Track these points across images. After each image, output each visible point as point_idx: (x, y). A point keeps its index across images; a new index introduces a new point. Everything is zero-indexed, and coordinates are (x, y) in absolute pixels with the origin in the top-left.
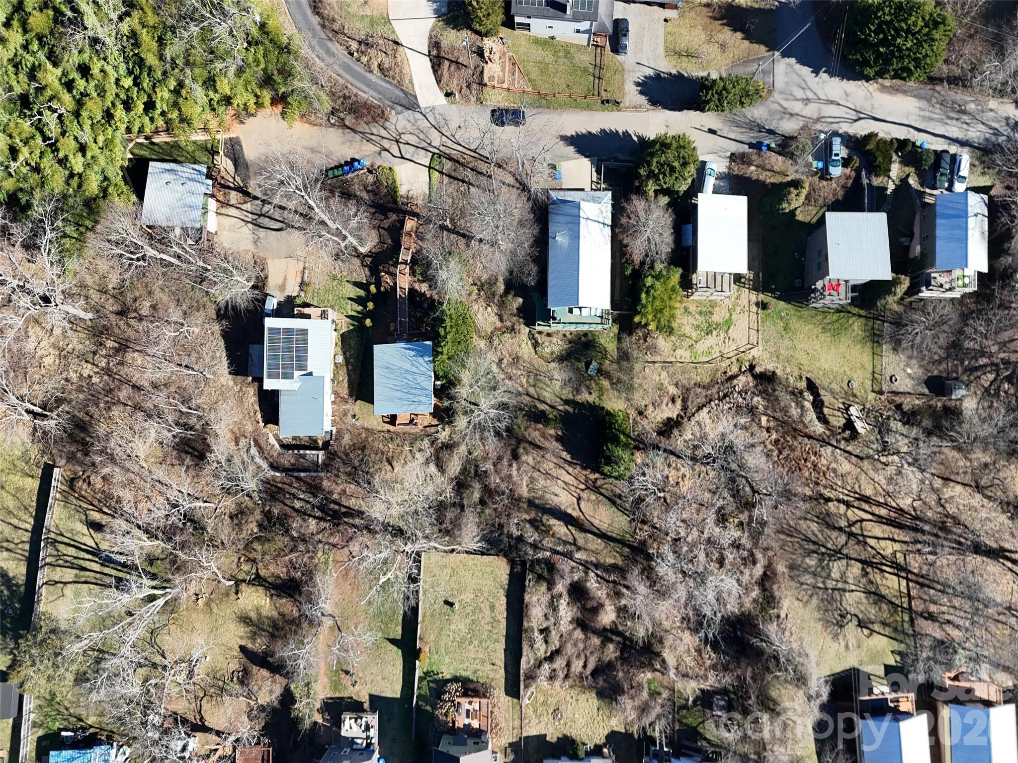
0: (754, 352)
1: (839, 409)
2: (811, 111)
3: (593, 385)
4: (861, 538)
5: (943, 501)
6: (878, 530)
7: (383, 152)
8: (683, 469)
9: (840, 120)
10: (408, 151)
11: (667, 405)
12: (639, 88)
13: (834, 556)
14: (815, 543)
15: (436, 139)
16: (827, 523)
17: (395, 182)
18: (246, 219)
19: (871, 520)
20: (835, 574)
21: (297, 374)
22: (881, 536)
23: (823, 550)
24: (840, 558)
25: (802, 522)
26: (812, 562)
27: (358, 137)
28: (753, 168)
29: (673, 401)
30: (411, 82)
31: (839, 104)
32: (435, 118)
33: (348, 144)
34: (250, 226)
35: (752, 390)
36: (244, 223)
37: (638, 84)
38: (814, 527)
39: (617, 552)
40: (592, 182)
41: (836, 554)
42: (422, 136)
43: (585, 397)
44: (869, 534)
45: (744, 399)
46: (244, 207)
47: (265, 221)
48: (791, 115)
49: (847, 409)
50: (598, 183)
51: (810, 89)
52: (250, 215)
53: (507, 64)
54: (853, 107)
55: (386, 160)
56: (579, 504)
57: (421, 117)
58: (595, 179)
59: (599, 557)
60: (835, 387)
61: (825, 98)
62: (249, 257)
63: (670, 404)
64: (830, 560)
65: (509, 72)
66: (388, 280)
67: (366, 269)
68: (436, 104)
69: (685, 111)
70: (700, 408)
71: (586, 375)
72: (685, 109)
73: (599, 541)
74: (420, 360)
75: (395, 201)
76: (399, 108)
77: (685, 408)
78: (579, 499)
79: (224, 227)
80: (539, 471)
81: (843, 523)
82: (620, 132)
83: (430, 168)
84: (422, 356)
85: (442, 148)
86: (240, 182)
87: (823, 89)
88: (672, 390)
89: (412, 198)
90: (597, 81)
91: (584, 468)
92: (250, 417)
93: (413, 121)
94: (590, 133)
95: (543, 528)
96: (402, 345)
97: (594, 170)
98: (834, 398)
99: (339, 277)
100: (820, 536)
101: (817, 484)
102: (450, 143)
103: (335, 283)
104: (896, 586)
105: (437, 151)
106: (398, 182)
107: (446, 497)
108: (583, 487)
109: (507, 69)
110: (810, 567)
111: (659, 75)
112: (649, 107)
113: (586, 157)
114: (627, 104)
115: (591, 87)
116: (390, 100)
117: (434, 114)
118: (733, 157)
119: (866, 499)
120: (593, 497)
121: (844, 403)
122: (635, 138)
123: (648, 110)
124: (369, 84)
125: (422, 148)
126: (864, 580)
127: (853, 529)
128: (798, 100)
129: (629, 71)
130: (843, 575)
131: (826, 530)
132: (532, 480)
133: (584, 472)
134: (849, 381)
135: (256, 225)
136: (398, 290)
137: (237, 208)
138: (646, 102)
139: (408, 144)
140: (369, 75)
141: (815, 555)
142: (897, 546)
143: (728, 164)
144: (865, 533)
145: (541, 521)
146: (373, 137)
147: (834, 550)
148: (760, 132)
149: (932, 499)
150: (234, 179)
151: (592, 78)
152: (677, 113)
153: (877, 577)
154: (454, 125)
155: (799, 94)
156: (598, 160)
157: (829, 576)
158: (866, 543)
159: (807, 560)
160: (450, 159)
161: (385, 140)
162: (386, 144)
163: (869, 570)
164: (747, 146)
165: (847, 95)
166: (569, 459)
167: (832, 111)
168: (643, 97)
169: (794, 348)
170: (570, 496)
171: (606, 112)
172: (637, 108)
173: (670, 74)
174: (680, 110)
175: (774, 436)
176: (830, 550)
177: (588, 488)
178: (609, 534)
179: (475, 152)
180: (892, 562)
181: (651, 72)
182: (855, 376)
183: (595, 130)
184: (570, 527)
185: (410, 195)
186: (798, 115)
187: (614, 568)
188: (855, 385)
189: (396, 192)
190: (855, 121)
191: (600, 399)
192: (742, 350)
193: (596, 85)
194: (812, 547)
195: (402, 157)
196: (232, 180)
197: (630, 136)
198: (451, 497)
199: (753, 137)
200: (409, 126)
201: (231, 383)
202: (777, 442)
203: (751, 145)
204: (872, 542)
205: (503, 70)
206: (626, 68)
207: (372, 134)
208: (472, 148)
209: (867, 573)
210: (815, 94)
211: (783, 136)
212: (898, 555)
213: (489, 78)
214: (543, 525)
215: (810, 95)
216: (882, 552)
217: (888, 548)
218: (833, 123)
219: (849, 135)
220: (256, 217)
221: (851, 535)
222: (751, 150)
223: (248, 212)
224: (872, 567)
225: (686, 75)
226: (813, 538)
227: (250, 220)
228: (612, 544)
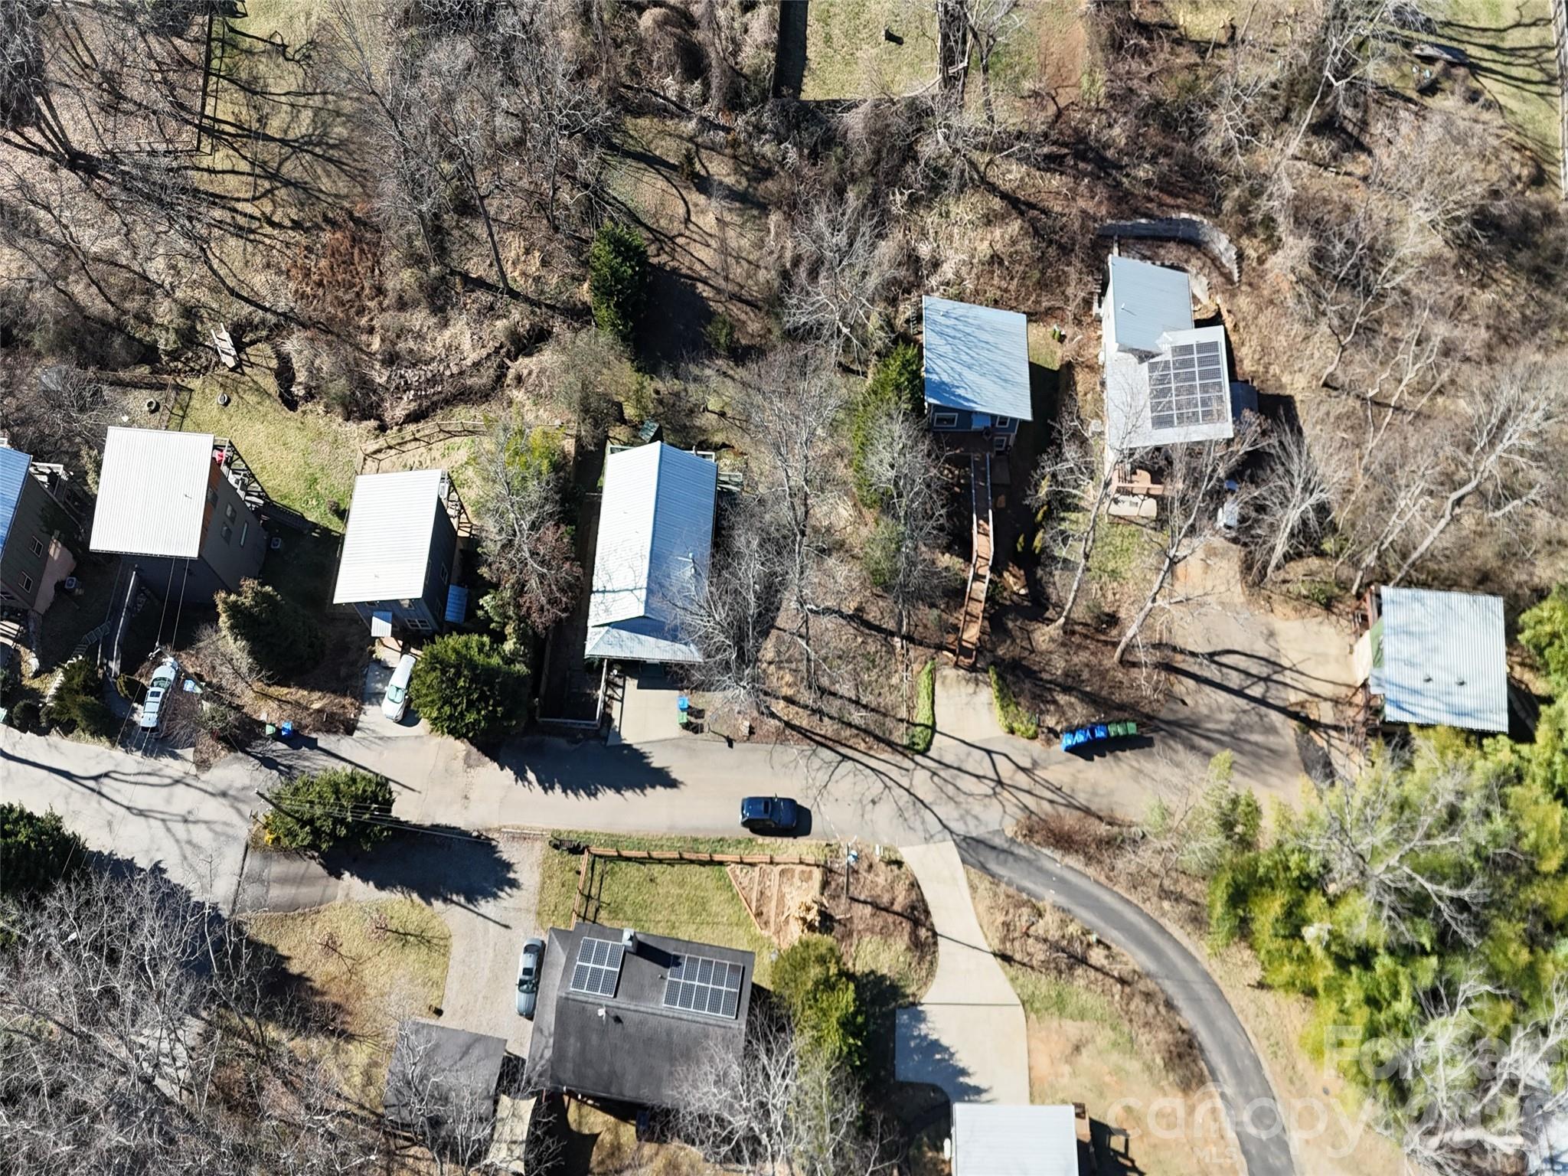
0: (372, 446)
1: (252, 365)
2: (184, 799)
3: (651, 406)
4: (258, 171)
5: (123, 232)
6: (232, 185)
7: (1027, 764)
8: (516, 274)
9: (138, 780)
10: (978, 763)
11: (530, 374)
12: (511, 875)
13: (306, 143)
14: (330, 160)
15: (921, 782)
16: (305, 190)
17: (1002, 707)
18: (1296, 676)
19: (238, 200)
20: (306, 116)
21: (1168, 357)
22: (227, 177)
23: (317, 150)
24: (296, 141)
25: (344, 191)
26: (339, 131)
27: (1082, 799)
28: (316, 706)
29: (519, 379)
30: (973, 888)
31: (128, 808)
32: (923, 822)
33: (1101, 791)
34: (1286, 663)
35: (387, 395)
36: (1300, 667)
37: (514, 884)
38: (325, 184)
39: (631, 137)
40: (622, 701)
41: (298, 146)
42: (950, 789)
43: (666, 385)
44: (244, 178)
45: (402, 376)
46: (1302, 697)
47: (1255, 668)
48: (224, 794)
49: (239, 365)
50: (611, 698)
51: (177, 841)
52: (1288, 681)
53: (772, 914)
54: (104, 801)
55: (1024, 749)
56: (688, 212)
57: (952, 825)
58: (616, 705)
59: (661, 127)
60: (252, 399)
61: (151, 821)
62: (1279, 609)
63: (525, 372)
64: (310, 136)
65: (770, 898)
66: (1011, 580)
67: (1054, 598)
68: (921, 848)
69: (427, 823)
70: (477, 365)
71: (663, 422)
72: (427, 829)
73: (657, 153)
74: (946, 378)
75: (1000, 676)
76: (998, 841)
77: (503, 368)
78: (688, 220)
79: (1337, 661)
80: (750, 262)
81: (282, 193)
82: (558, 789)
83: (933, 728)
84: (943, 383)
85: (907, 764)
86: (1316, 738)
87: (152, 840)
88: (518, 395)
89: (968, 681)
90: (594, 891)
91: (674, 270)
92: (1244, 319)
93: (969, 819)
94: (618, 791)
95: (746, 169)
96: (979, 409)
97: (616, 723)
98: (255, 382)
99: (1105, 578)
100: (319, 171)
101: (308, 248)
102: (894, 773)
103: (1111, 566)
104: (221, 105)
105: (918, 758)
106: (997, 704)
107: (902, 194)
108: (680, 241)
109: (774, 903)
110: (344, 124)
111: (469, 900)
112: (495, 836)
113: (629, 746)
114: (538, 845)
115: (608, 880)
116: (1017, 858)
117: (926, 831)
118: (350, 728)
119: (240, 232)
120: (663, 222)
121: (243, 374)
122: (531, 776)
123: (499, 830)
124: (1062, 885)
125: (948, 766)
126: (266, 110)
127: (267, 185)
128: (206, 822)
129: (528, 911)
130: (295, 118)
131: (308, 179)
132: (760, 244)
133: (676, 264)
134: (226, 404)
135: (1274, 663)
136: (991, 534)
137: (1317, 696)
138: (501, 847)
139: (978, 777)
140: (1062, 901)
141: (331, 142)
142: (206, 162)
143: (362, 717)
144: (251, 179)
145: (748, 180)
146: (1049, 795)
147: (302, 151)
148: (290, 767)
149: (141, 233)
150: (1330, 745)
151: (605, 898)
152: (443, 821)
153: (247, 116)
154: (885, 812)
155: (200, 834)
156: (606, 739)
157: (317, 111)
158: (252, 164)
159: (345, 133)
160: (891, 744)
161: (1026, 787)
162: (1022, 780)
163: (255, 125)
164: (320, 744)
165: (110, 824)
166: (700, 285)
167: (142, 797)
168: (505, 857)
169: (305, 453)
170: (701, 224)
171: (582, 830)
172: (521, 837)
173: (445, 900)
174: (435, 827)
175: (363, 322)
176: (307, 151)
177: (672, 239)
178: (642, 165)
179: (845, 757)
180: (218, 138)
181: (486, 907)
182: (215, 412)
183: (608, 796)
184: (703, 172)
185: (972, 686)
186: (212, 794)
187: (638, 112)
188: (218, 400)
189: (1000, 690)
190: (106, 775)
191: (641, 384)
192: (393, 452)
193: (596, 884)
194: (335, 153)
195: (989, 752)
196: (1333, 742)
197: (540, 782)
198: (894, 194)
199: (306, 759)
200: (977, 808)
201: (1286, 379)
202: (361, 312)
203: (312, 744)
204: (244, 166)
205: (781, 898)
206: (532, 916)
207: (1051, 802)
208: (849, 764)
209: (259, 120)
210: (168, 830)
211: (249, 754)
212: (208, 150)
213: (810, 877)
214: (746, 174)
215: (179, 829)
216: (231, 152)
217: (221, 159)
218: (149, 774)
219: (123, 745)
220: (1275, 677)
221: (273, 177)
222: (314, 735)
223: (1294, 688)
224: (250, 130)
225: (415, 896)
226: (331, 167)
227: (1287, 673)
228: (639, 150)
